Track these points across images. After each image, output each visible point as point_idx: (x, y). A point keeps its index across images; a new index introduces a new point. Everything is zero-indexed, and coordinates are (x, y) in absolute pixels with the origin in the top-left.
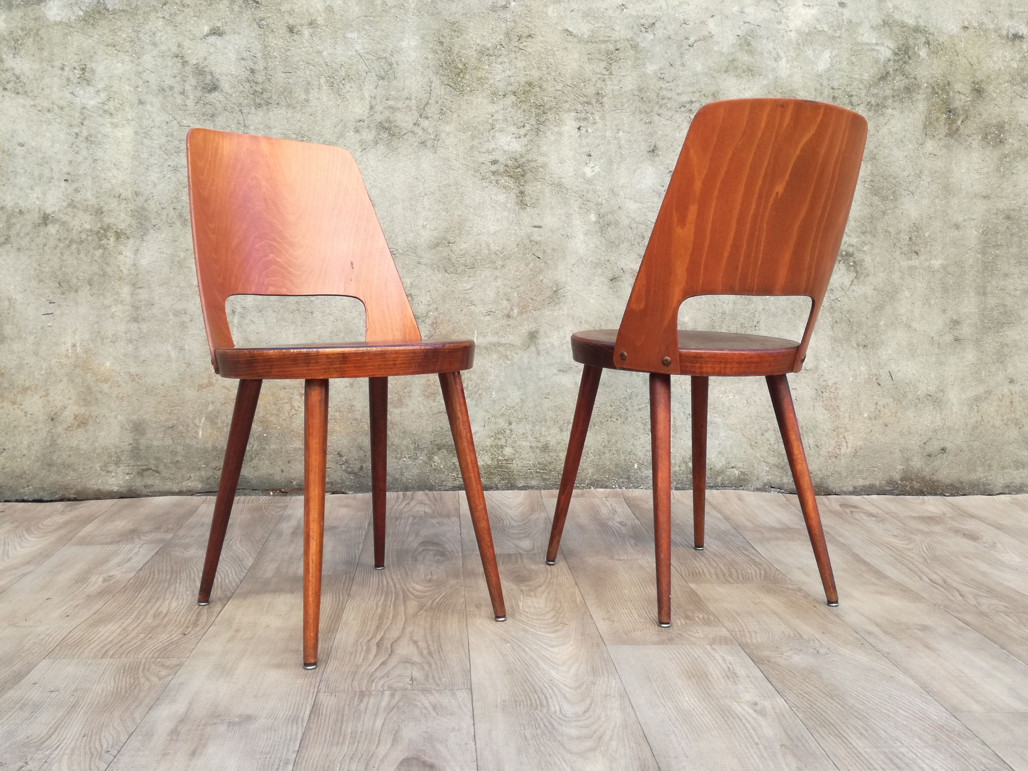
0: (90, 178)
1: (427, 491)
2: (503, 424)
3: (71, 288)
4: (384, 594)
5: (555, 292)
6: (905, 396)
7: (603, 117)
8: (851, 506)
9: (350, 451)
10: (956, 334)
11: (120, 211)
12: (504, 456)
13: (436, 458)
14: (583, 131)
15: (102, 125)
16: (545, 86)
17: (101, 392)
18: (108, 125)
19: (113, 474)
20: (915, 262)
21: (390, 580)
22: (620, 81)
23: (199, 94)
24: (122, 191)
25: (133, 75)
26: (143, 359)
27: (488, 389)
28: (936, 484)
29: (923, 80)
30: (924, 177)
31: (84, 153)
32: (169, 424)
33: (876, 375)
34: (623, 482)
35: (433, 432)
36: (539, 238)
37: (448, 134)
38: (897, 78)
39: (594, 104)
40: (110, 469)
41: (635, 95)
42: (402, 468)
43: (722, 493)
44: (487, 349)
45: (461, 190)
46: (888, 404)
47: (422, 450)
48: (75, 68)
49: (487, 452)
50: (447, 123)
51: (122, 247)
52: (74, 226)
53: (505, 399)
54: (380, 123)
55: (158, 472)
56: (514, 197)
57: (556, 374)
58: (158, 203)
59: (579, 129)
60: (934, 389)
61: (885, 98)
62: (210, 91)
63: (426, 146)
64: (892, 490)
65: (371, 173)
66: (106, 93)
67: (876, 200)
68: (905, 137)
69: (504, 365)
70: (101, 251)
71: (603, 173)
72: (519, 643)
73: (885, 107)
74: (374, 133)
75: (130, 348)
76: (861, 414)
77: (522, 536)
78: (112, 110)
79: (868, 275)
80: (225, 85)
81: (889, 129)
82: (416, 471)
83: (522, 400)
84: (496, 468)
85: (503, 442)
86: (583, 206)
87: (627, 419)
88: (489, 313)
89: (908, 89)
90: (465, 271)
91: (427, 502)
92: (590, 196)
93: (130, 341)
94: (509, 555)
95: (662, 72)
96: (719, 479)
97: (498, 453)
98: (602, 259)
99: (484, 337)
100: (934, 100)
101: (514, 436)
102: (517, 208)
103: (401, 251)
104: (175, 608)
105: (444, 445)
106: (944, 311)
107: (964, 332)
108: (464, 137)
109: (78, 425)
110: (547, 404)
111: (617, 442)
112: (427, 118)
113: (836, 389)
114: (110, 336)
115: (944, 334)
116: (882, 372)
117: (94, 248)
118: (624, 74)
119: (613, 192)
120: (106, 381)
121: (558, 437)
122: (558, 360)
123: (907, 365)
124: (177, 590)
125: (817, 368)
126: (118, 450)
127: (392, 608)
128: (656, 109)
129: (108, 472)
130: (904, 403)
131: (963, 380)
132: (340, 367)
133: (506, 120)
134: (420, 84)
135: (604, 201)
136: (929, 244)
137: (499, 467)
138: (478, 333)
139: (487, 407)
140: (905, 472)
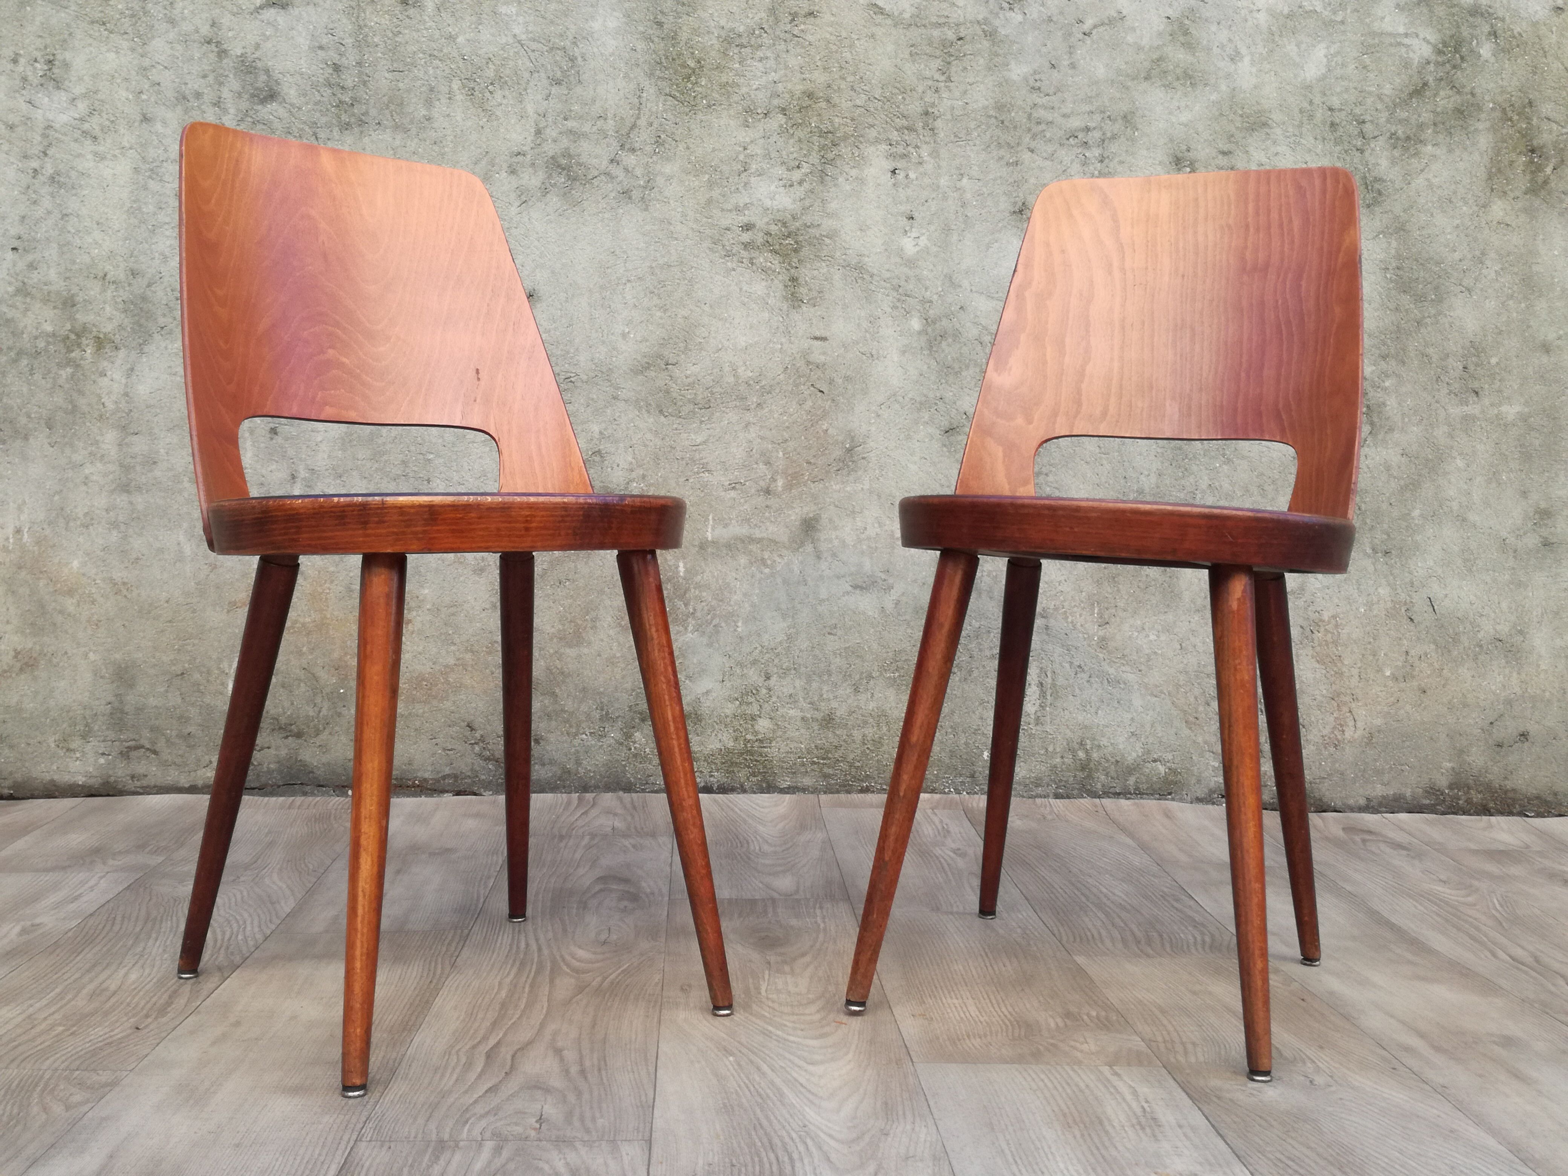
0: (55, 245)
1: (621, 793)
2: (755, 678)
3: (16, 432)
4: (518, 963)
5: (849, 450)
6: (1456, 640)
7: (935, 154)
8: (1363, 831)
9: (488, 721)
10: (1545, 534)
11: (105, 303)
12: (756, 733)
14: (901, 175)
15: (79, 155)
16: (836, 99)
17: (61, 612)
18: (90, 157)
19: (78, 755)
20: (1473, 409)
21: (533, 943)
22: (965, 92)
23: (244, 105)
24: (108, 267)
25: (134, 73)
26: (135, 556)
27: (730, 617)
28: (1510, 795)
29: (1487, 98)
30: (1489, 263)
31: (47, 203)
32: (178, 669)
33: (1405, 603)
34: (963, 783)
35: (633, 690)
36: (823, 358)
37: (669, 178)
38: (1442, 93)
39: (921, 131)
40: (73, 746)
41: (990, 117)
42: (578, 752)
43: (1135, 804)
44: (728, 546)
45: (689, 275)
46: (1426, 654)
47: (614, 720)
48: (36, 61)
49: (726, 726)
50: (668, 159)
51: (105, 364)
52: (26, 327)
53: (759, 635)
54: (553, 158)
55: (155, 752)
56: (781, 286)
57: (848, 593)
58: (169, 289)
59: (894, 172)
60: (1507, 629)
61: (1421, 127)
62: (263, 101)
63: (630, 198)
64: (1434, 805)
65: (536, 243)
66: (87, 102)
67: (1406, 300)
68: (1455, 193)
69: (758, 575)
70: (69, 370)
71: (934, 249)
72: (752, 1057)
73: (1421, 141)
74: (541, 175)
75: (115, 536)
76: (1380, 670)
77: (780, 869)
78: (97, 132)
79: (1391, 430)
80: (290, 92)
81: (1428, 180)
82: (602, 758)
83: (789, 637)
84: (742, 754)
85: (754, 709)
86: (898, 304)
87: (970, 672)
88: (734, 486)
89: (1459, 112)
90: (694, 413)
91: (619, 811)
92: (911, 287)
93: (115, 525)
94: (753, 902)
95: (1037, 77)
96: (1131, 781)
97: (746, 729)
98: (931, 395)
99: (726, 526)
100: (1504, 132)
101: (774, 699)
102: (785, 306)
103: (585, 377)
104: (134, 982)
106: (1524, 494)
107: (1559, 530)
108: (697, 183)
109: (21, 669)
110: (832, 644)
111: (953, 712)
112: (633, 150)
113: (1337, 626)
114: (81, 515)
115: (1525, 534)
116: (1416, 598)
117: (58, 364)
118: (971, 80)
119: (950, 281)
120: (70, 592)
121: (850, 701)
122: (853, 569)
123: (1460, 587)
124: (147, 951)
125: (1303, 588)
126: (88, 713)
127: (527, 990)
128: (1027, 139)
129: (68, 750)
130: (1455, 653)
131: (1557, 613)
132: (424, 532)
133: (767, 156)
134: (621, 92)
135: (935, 297)
136: (1498, 377)
137: (749, 752)
138: (714, 519)
139: (728, 649)
140: (1457, 774)
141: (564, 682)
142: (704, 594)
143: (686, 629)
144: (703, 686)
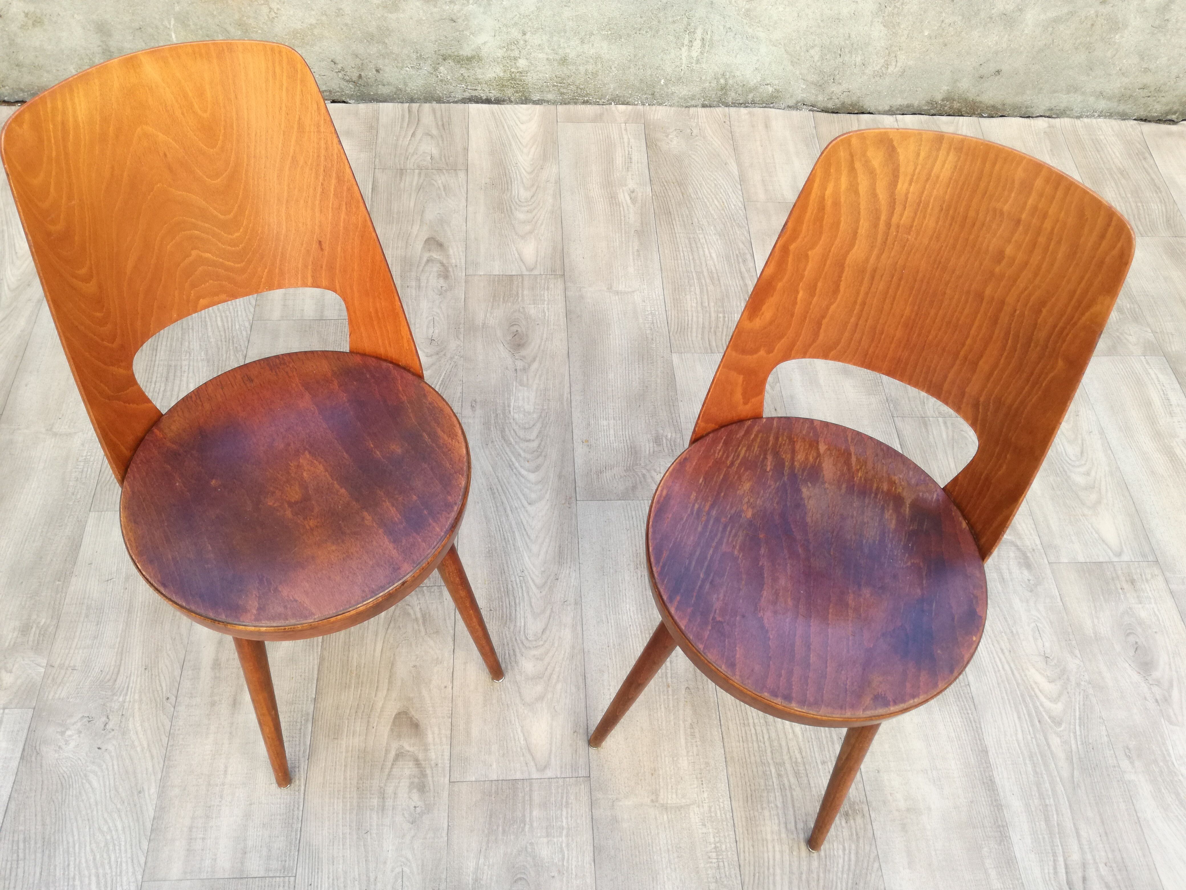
1: (434, 105)
2: (516, 34)
9: (345, 58)
12: (518, 68)
13: (442, 68)
28: (977, 105)
32: (136, 25)
34: (647, 99)
35: (436, 41)
42: (405, 78)
43: (750, 112)
47: (425, 60)
49: (498, 63)
53: (518, 7)
64: (929, 111)
72: (503, 496)
76: (922, 32)
77: (528, 228)
82: (421, 82)
83: (538, 9)
84: (509, 80)
85: (516, 53)
91: (434, 130)
94: (511, 280)
96: (750, 96)
97: (511, 66)
101: (529, 47)
105: (450, 56)
109: (33, 25)
110: (567, 12)
111: (644, 56)
121: (578, 49)
137: (513, 79)
139: (497, 15)
140: (949, 93)
141: (390, 35)
144: (480, 40)
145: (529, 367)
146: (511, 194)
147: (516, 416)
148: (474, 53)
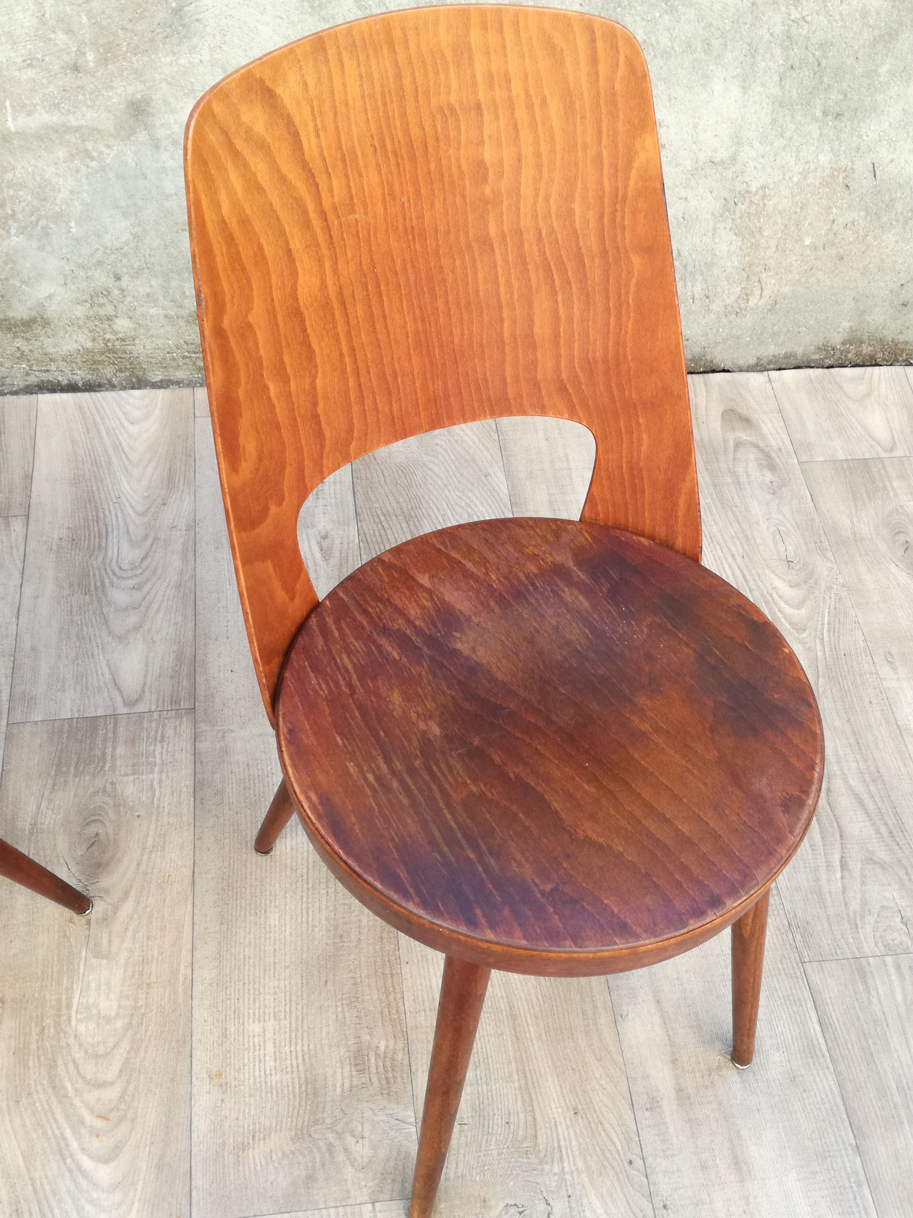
2: (103, 279)
6: (889, 207)
12: (116, 333)
28: (900, 346)
44: (38, 137)
46: (853, 223)
49: (80, 327)
53: (98, 236)
64: (822, 361)
69: (84, 170)
76: (800, 240)
83: (135, 236)
85: (109, 310)
88: (30, 63)
97: (103, 330)
99: (30, 114)
101: (130, 299)
113: (764, 197)
116: (858, 165)
125: (734, 159)
130: (885, 219)
137: (109, 351)
138: (13, 107)
139: (64, 251)
140: (853, 331)
142: (21, 193)
143: (8, 232)
144: (42, 291)
145: (115, 913)
146: (105, 556)
147: (82, 1028)
148: (34, 313)
